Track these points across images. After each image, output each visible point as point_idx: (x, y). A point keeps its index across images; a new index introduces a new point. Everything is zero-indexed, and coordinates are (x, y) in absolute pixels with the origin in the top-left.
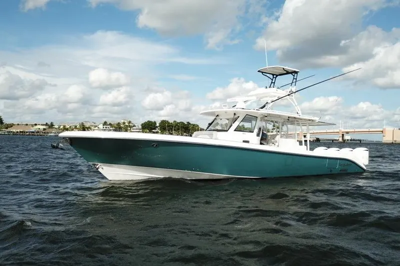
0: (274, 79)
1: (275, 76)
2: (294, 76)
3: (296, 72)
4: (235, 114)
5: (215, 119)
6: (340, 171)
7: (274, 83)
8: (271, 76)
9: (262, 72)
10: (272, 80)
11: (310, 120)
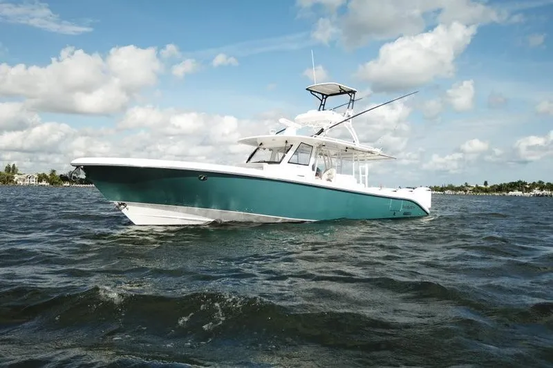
0: (324, 100)
1: (325, 97)
2: (351, 96)
3: (353, 92)
4: (286, 142)
5: (258, 149)
6: (404, 214)
7: (324, 105)
8: (320, 96)
9: (311, 91)
10: (322, 101)
11: (369, 152)
